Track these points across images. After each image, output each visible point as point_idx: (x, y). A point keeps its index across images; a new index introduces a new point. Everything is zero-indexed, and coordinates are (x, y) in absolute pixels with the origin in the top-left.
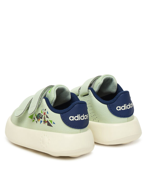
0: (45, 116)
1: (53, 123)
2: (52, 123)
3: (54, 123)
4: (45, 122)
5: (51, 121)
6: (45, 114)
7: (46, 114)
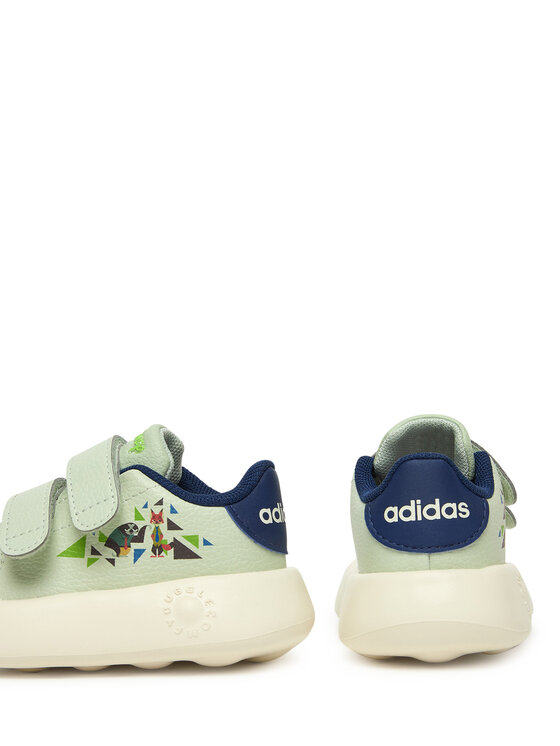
0: (157, 528)
1: (201, 542)
2: (197, 545)
3: (206, 543)
4: (158, 549)
5: (194, 539)
6: (157, 518)
7: (167, 515)
